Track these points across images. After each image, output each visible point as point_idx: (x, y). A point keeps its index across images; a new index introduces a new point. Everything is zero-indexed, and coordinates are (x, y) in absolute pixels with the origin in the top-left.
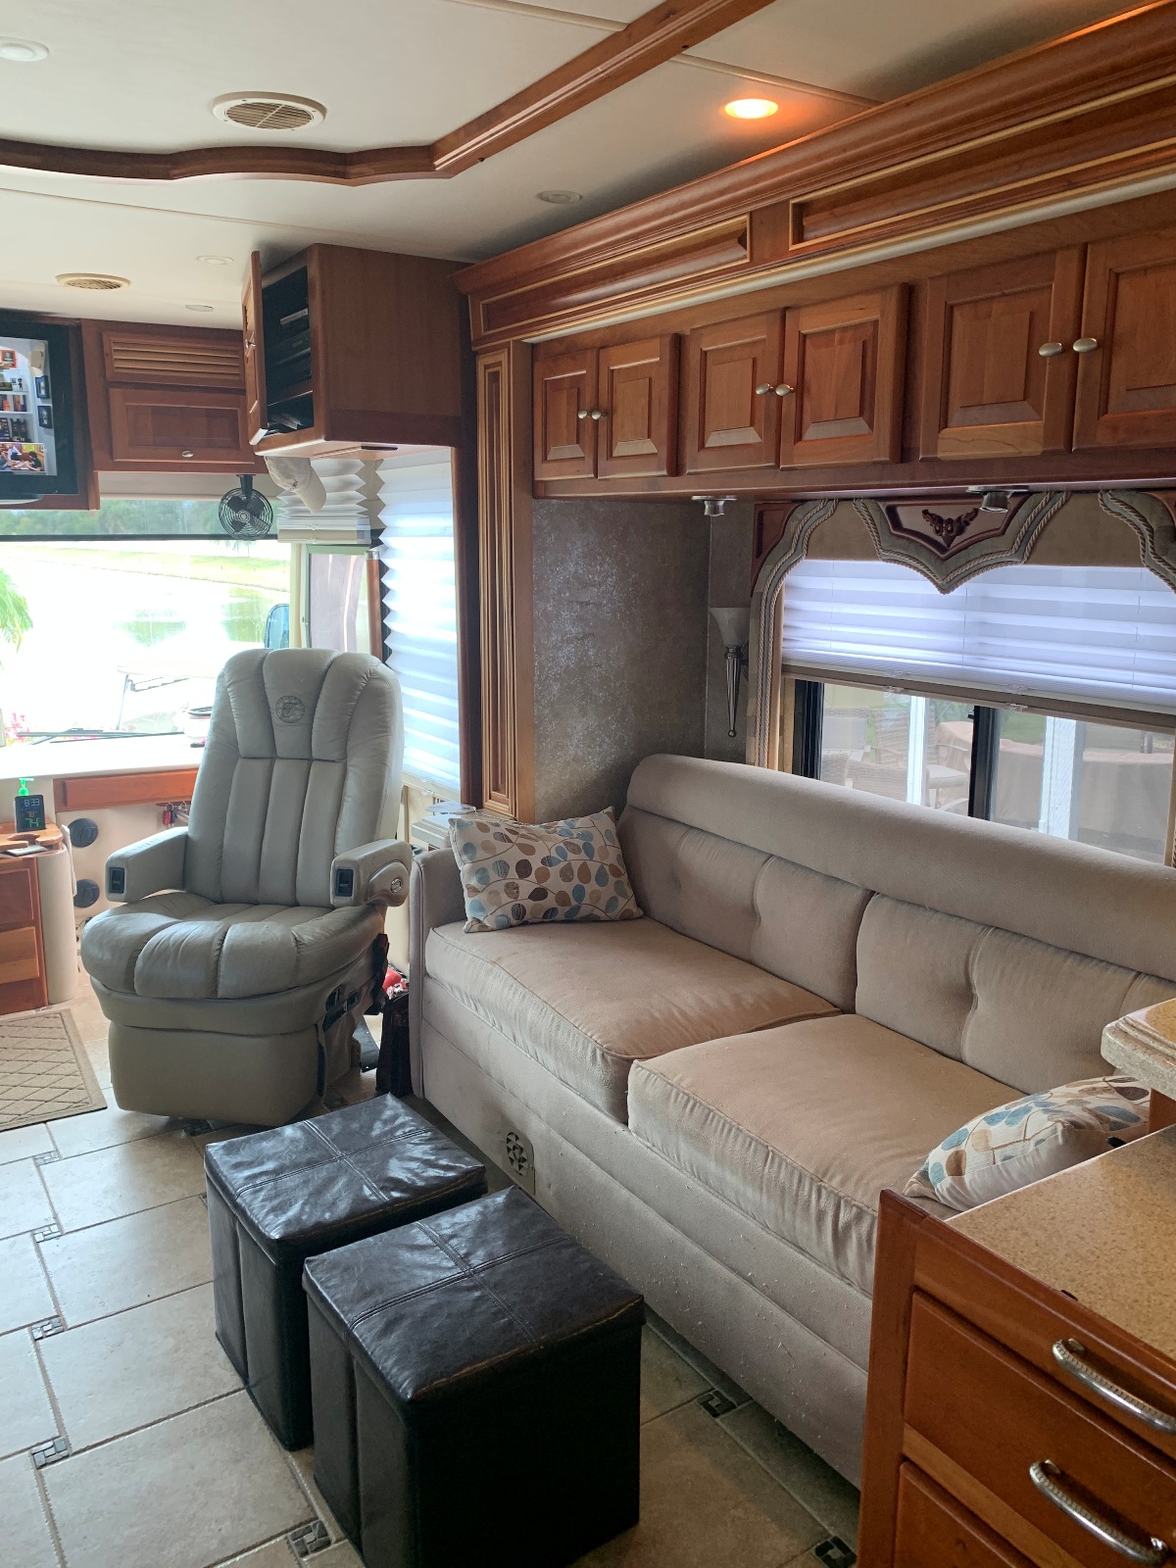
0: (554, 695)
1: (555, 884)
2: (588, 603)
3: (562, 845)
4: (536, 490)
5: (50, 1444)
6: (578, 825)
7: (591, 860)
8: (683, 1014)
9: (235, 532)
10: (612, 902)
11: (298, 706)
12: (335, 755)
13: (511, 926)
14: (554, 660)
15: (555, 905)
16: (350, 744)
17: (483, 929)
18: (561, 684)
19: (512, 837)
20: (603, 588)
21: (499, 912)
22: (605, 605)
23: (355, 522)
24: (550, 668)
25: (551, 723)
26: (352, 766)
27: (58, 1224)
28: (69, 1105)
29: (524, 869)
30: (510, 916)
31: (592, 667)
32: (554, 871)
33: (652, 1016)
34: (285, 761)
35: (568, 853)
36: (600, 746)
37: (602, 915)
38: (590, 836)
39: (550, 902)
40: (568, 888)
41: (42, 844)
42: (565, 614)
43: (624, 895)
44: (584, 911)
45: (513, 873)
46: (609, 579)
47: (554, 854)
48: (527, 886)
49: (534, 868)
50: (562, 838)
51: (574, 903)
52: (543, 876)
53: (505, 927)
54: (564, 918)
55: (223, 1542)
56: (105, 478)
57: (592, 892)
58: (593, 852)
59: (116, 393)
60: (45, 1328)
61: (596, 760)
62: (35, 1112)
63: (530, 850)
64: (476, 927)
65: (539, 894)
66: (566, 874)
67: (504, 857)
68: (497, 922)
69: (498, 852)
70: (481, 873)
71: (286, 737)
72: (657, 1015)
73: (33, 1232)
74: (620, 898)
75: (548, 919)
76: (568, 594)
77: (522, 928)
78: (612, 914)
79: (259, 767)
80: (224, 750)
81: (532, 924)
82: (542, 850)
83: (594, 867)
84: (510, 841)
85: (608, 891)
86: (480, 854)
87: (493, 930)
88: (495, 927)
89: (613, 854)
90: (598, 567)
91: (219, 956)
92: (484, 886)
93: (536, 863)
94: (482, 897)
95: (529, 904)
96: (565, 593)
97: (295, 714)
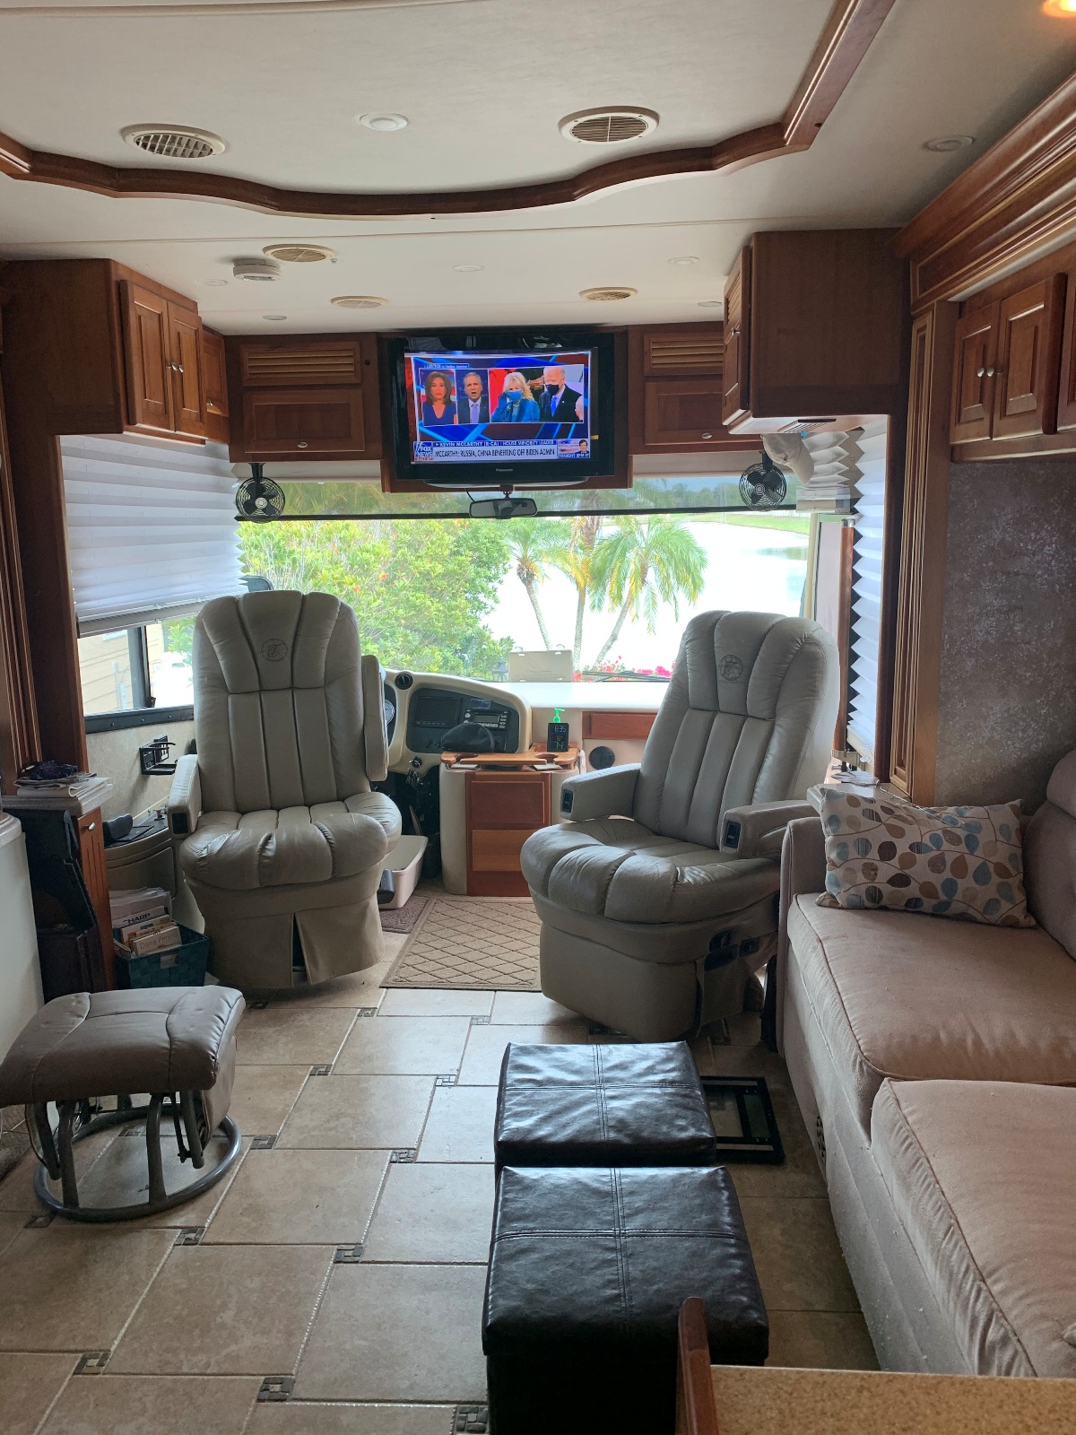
0: (967, 672)
1: (920, 871)
2: (1017, 574)
3: (940, 832)
4: (955, 454)
5: (353, 1247)
6: (968, 814)
7: (972, 854)
8: (978, 1043)
9: (753, 503)
10: (992, 905)
11: (737, 665)
12: (765, 714)
13: (866, 908)
14: (969, 633)
15: (917, 894)
16: (779, 705)
17: (833, 904)
18: (977, 660)
19: (883, 816)
20: (1038, 557)
21: (852, 891)
22: (1040, 576)
23: (835, 491)
24: (962, 643)
25: (961, 701)
26: (779, 726)
27: (458, 1076)
28: (518, 981)
29: (887, 851)
30: (864, 898)
31: (1018, 643)
32: (921, 859)
33: (937, 1039)
34: (725, 715)
35: (945, 842)
36: (1024, 731)
37: (979, 917)
38: (979, 829)
39: (913, 890)
40: (937, 880)
41: (557, 763)
42: (986, 585)
43: (1010, 899)
44: (956, 907)
45: (874, 854)
46: (1047, 548)
47: (926, 840)
48: (887, 870)
49: (899, 852)
50: (942, 826)
51: (943, 897)
52: (907, 861)
53: (854, 907)
54: (931, 911)
55: (411, 1387)
56: (638, 460)
57: (967, 889)
58: (977, 846)
59: (651, 386)
60: (402, 1156)
61: (1017, 745)
62: (494, 981)
63: (900, 833)
64: (827, 902)
65: (900, 880)
66: (936, 865)
67: (868, 836)
68: (848, 900)
69: (862, 829)
70: (841, 847)
71: (726, 692)
72: (943, 1036)
73: (438, 1077)
74: (1003, 902)
75: (912, 907)
76: (991, 564)
77: (877, 912)
78: (993, 918)
79: (702, 718)
80: (678, 700)
81: (894, 910)
82: (912, 835)
83: (973, 863)
84: (879, 820)
85: (990, 891)
86: (844, 829)
87: (842, 908)
88: (845, 905)
89: (1004, 852)
90: (1033, 535)
91: (610, 880)
92: (842, 862)
93: (902, 847)
94: (839, 872)
95: (887, 889)
96: (987, 563)
97: (735, 673)
